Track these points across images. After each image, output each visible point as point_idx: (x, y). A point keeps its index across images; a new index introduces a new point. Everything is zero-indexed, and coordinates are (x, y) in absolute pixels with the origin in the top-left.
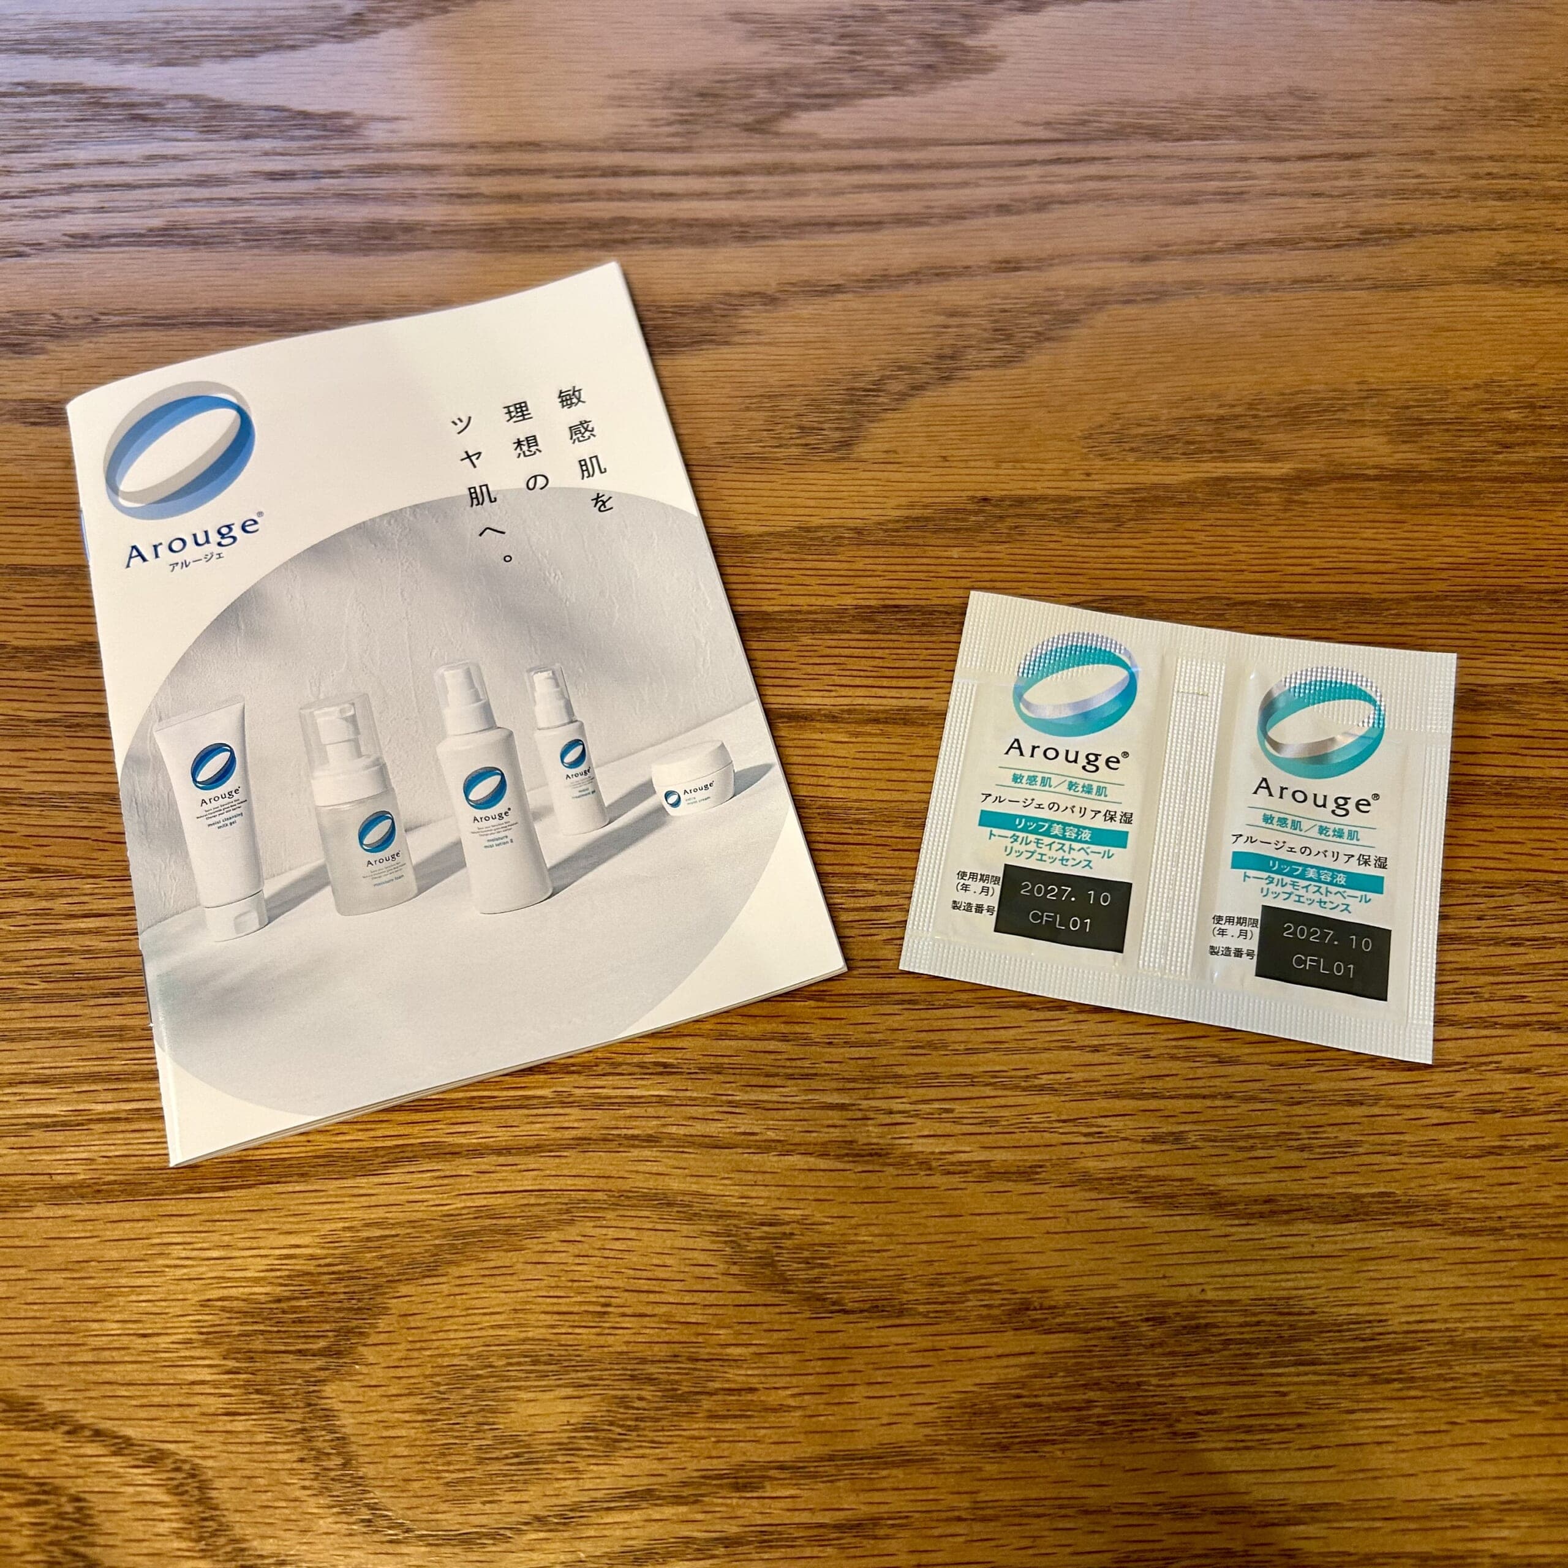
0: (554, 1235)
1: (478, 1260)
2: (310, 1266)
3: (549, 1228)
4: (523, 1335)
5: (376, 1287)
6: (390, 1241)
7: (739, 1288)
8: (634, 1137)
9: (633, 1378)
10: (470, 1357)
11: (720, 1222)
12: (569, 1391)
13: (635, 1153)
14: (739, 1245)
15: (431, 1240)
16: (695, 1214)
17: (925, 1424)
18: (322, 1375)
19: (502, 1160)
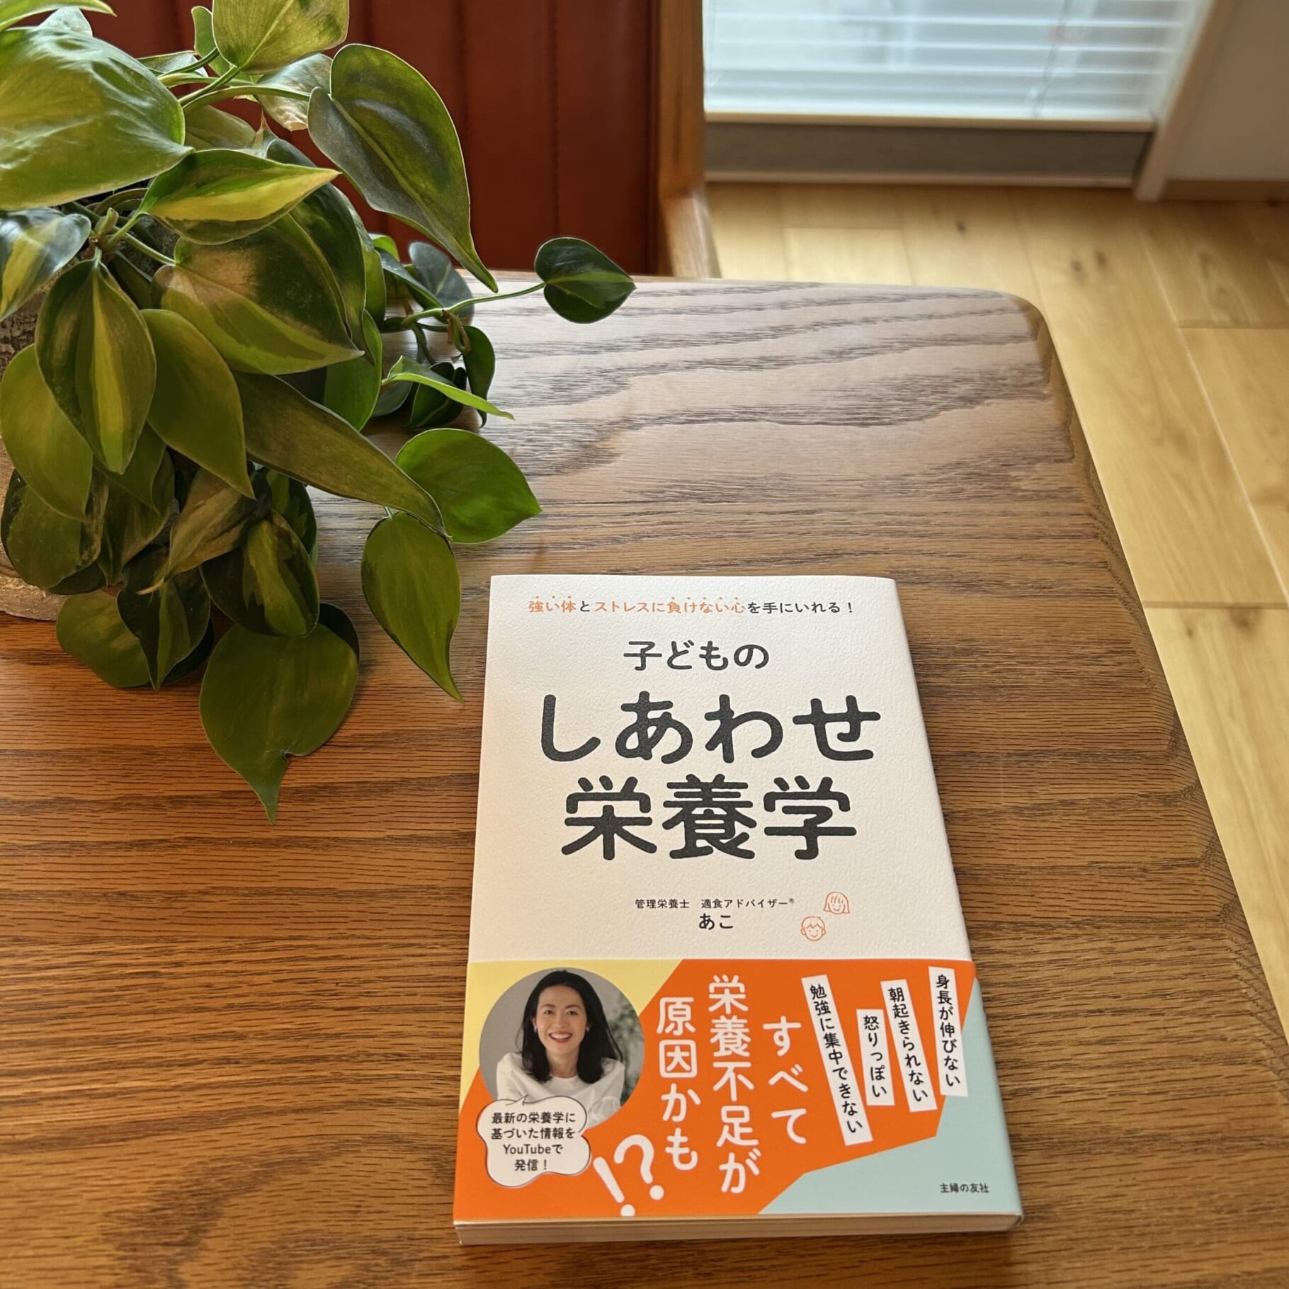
0: (328, 1163)
1: (281, 1180)
2: (176, 1188)
3: (325, 1159)
4: (306, 1228)
5: (217, 1199)
6: (226, 1170)
7: (440, 1193)
8: (380, 1100)
9: (373, 1252)
10: (273, 1242)
11: (431, 1151)
12: (333, 1263)
13: (381, 1110)
14: (441, 1166)
15: (251, 1169)
16: (415, 1148)
17: (549, 1274)
18: (179, 1258)
19: (298, 1116)
